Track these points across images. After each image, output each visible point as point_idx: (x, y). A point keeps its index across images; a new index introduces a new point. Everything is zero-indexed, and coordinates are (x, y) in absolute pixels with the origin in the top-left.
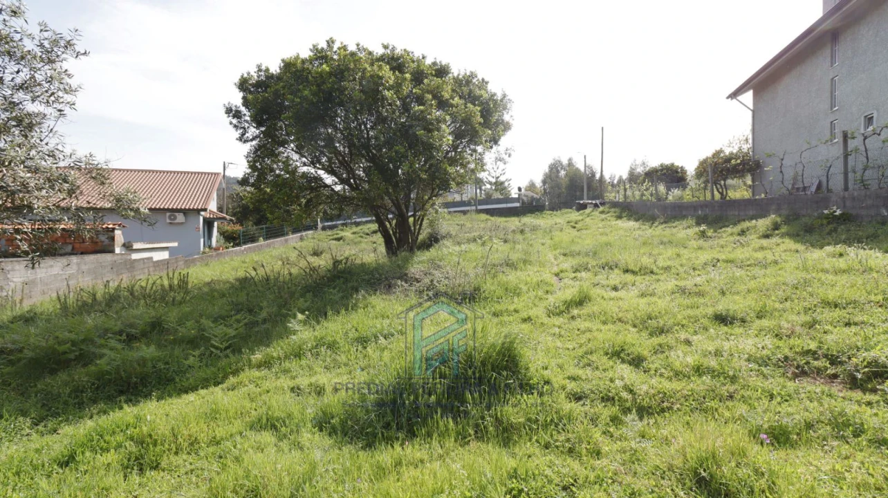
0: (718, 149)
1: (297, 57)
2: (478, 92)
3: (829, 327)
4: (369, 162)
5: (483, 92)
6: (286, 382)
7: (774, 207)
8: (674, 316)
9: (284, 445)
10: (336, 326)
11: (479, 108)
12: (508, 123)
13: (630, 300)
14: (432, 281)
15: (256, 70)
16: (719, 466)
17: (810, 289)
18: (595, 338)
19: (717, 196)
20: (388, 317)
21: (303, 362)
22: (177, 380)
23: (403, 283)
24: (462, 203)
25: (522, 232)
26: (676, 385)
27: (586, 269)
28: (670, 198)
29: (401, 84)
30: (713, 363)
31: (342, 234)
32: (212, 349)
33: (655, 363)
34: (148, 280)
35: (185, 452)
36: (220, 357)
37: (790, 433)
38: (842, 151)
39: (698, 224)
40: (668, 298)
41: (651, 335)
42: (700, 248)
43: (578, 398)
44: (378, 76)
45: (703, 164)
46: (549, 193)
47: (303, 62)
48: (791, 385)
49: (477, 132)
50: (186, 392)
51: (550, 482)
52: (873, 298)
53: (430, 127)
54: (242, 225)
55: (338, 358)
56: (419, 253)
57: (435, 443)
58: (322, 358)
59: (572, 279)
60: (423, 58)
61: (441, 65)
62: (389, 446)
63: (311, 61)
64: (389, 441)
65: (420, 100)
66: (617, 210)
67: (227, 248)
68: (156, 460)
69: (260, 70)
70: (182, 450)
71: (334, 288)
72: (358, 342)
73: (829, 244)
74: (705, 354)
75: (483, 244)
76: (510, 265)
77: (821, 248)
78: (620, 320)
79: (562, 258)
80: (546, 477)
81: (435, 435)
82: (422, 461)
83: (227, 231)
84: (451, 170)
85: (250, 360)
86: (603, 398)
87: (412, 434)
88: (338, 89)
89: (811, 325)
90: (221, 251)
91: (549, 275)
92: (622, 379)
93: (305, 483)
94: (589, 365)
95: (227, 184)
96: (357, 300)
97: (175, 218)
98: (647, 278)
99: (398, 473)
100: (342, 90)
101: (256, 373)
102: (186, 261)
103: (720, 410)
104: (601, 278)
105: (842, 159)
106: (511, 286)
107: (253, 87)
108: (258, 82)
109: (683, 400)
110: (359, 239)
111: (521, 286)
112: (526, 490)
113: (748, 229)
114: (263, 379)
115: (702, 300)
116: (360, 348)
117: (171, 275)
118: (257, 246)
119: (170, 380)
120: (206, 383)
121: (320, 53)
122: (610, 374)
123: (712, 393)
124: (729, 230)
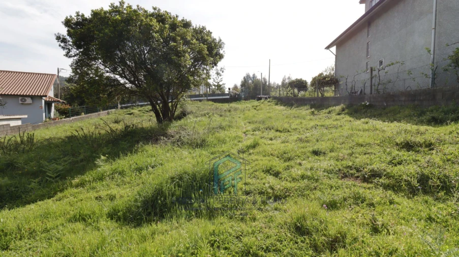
0: (321, 73)
1: (102, 10)
2: (206, 37)
3: (358, 155)
4: (146, 72)
5: (209, 37)
6: (93, 194)
7: (343, 101)
8: (296, 152)
9: (89, 229)
10: (124, 162)
11: (206, 46)
12: (222, 55)
13: (278, 145)
14: (180, 137)
15: (76, 15)
16: (305, 221)
17: (353, 138)
18: (259, 164)
19: (320, 95)
20: (154, 156)
21: (104, 183)
22: (23, 196)
23: (164, 138)
24: (199, 96)
25: (230, 111)
26: (293, 185)
27: (259, 130)
28: (300, 95)
29: (163, 30)
30: (309, 173)
31: (133, 111)
32: (48, 178)
33: (284, 175)
34: (5, 137)
35: (27, 238)
36: (52, 182)
37: (337, 203)
38: (370, 76)
39: (311, 108)
40: (293, 144)
41: (285, 161)
42: (311, 119)
43: (247, 193)
44: (150, 25)
45: (314, 79)
46: (244, 91)
47: (105, 13)
48: (340, 182)
49: (205, 58)
50: (29, 203)
51: (230, 235)
52: (376, 142)
53: (179, 54)
54: (70, 105)
55: (125, 179)
56: (174, 122)
57: (174, 221)
58: (115, 180)
59: (252, 135)
60: (177, 16)
61: (186, 22)
62: (149, 225)
63: (110, 12)
64: (149, 222)
65: (174, 40)
66: (276, 100)
67: (61, 119)
68: (7, 245)
69: (78, 15)
70: (24, 237)
71: (125, 141)
72: (137, 170)
73: (363, 118)
74: (306, 169)
75: (209, 117)
76: (222, 128)
77: (360, 120)
78: (272, 155)
79: (248, 124)
80: (229, 233)
81: (174, 217)
82: (166, 231)
83: (61, 109)
84: (191, 78)
85: (71, 183)
86: (259, 193)
87: (162, 217)
88: (126, 30)
89: (351, 155)
90: (57, 120)
91: (241, 133)
92: (269, 183)
93: (98, 249)
94: (254, 177)
95: (60, 81)
96: (138, 148)
97: (25, 100)
98: (286, 134)
99: (153, 238)
100: (129, 31)
101: (75, 190)
102: (33, 126)
103: (310, 195)
104: (265, 134)
105: (370, 79)
106: (221, 138)
107: (74, 25)
108: (77, 22)
109: (295, 191)
110: (142, 114)
111: (227, 139)
112: (218, 240)
113: (332, 111)
114: (79, 193)
115: (308, 144)
116: (137, 173)
117: (22, 135)
118: (81, 118)
119: (19, 197)
120: (42, 198)
121: (115, 8)
122: (264, 181)
123: (308, 188)
124: (324, 111)
